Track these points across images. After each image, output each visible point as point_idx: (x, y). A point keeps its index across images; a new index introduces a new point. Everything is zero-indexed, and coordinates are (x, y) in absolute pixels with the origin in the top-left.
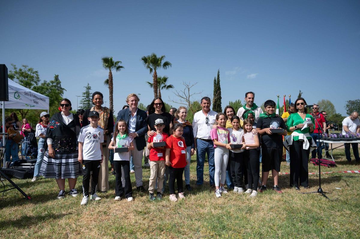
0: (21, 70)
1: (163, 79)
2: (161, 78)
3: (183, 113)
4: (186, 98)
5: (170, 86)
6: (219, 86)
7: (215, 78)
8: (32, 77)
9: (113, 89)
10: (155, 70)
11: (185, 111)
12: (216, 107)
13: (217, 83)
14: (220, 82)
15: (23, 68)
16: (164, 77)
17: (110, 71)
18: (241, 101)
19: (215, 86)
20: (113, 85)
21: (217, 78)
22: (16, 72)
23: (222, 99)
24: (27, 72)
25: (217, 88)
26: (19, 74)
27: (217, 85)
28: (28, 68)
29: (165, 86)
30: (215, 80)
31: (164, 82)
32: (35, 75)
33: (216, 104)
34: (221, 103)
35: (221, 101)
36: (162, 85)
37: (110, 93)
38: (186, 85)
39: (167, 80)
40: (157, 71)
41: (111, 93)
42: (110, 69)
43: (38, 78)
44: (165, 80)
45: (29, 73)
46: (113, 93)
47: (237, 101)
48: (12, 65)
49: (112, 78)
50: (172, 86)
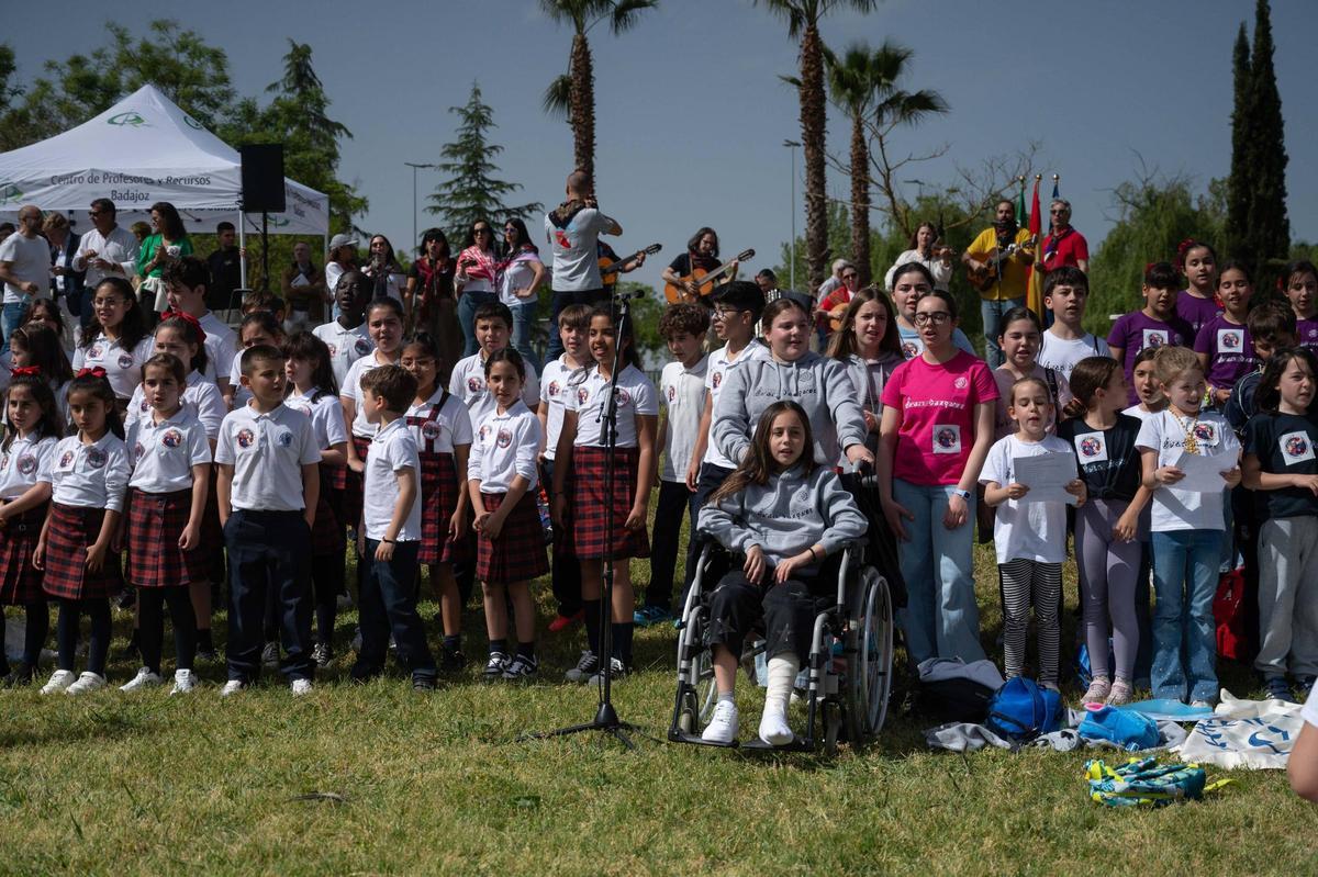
0: (147, 49)
1: (877, 63)
2: (872, 57)
5: (923, 102)
6: (1271, 79)
7: (1242, 32)
8: (196, 79)
9: (596, 132)
10: (812, 20)
12: (1250, 221)
13: (1255, 64)
14: (1275, 59)
15: (153, 38)
16: (885, 49)
17: (580, 27)
19: (1240, 85)
20: (595, 108)
21: (1257, 34)
22: (127, 60)
23: (1289, 164)
24: (173, 55)
25: (1256, 99)
26: (139, 70)
27: (1256, 75)
28: (175, 35)
29: (893, 102)
30: (1242, 47)
31: (883, 81)
32: (209, 70)
33: (1249, 199)
34: (1282, 193)
35: (1287, 182)
36: (879, 97)
37: (578, 154)
39: (904, 64)
40: (819, 24)
41: (585, 150)
42: (576, 22)
43: (225, 80)
44: (890, 64)
45: (183, 58)
46: (597, 151)
48: (109, 26)
49: (589, 68)
50: (933, 101)
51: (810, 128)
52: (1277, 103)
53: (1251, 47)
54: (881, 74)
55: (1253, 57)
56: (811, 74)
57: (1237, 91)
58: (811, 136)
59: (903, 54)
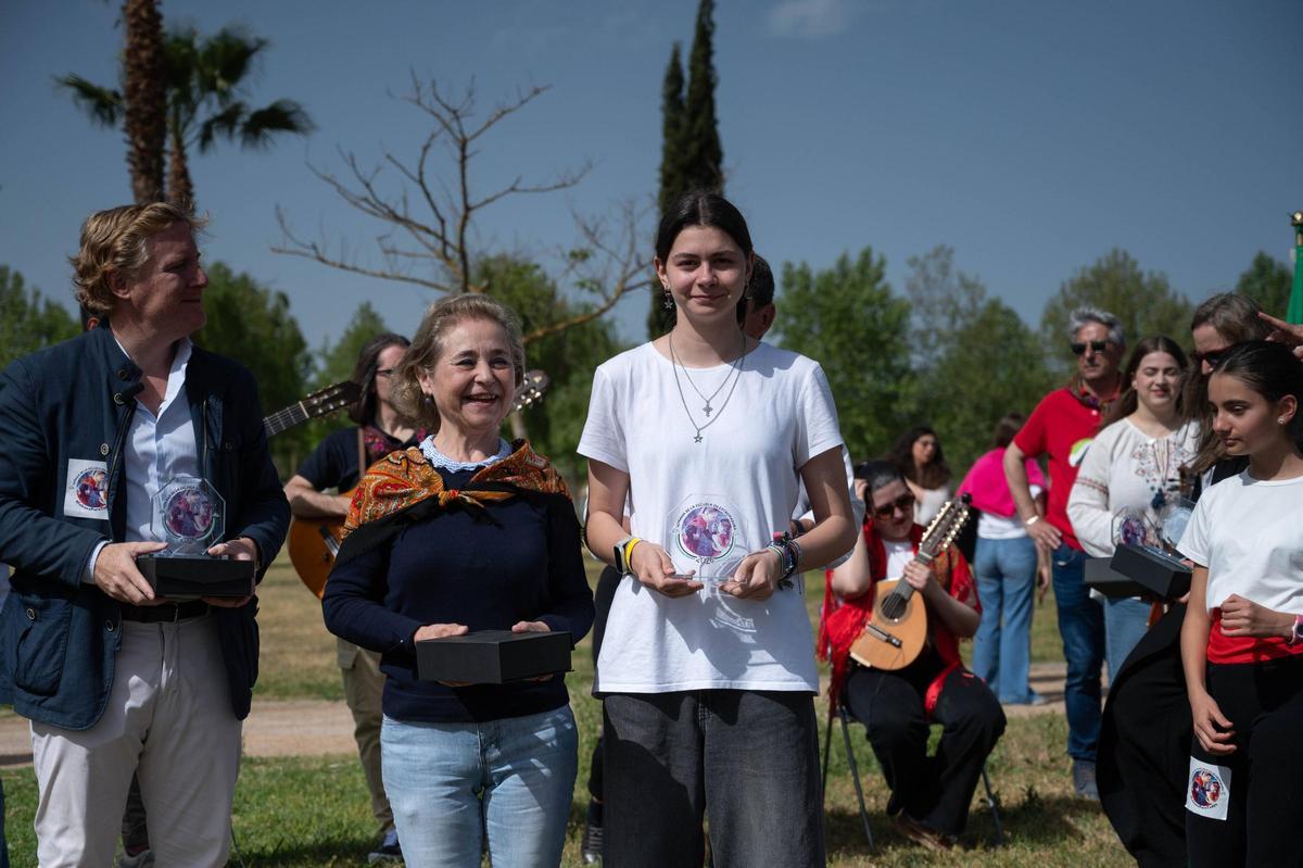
1: (211, 53)
2: (198, 44)
3: (469, 360)
4: (434, 225)
5: (278, 119)
6: (712, 122)
7: (675, 56)
11: (490, 345)
13: (691, 100)
16: (224, 37)
18: (882, 263)
19: (671, 126)
21: (694, 59)
25: (693, 147)
27: (694, 116)
29: (228, 119)
30: (674, 77)
31: (221, 83)
36: (208, 108)
38: (437, 107)
39: (255, 59)
44: (233, 58)
47: (854, 259)
50: (294, 118)
51: (142, 144)
52: (717, 156)
53: (687, 75)
54: (217, 73)
55: (691, 92)
56: (144, 54)
57: (667, 135)
58: (142, 159)
59: (252, 44)
